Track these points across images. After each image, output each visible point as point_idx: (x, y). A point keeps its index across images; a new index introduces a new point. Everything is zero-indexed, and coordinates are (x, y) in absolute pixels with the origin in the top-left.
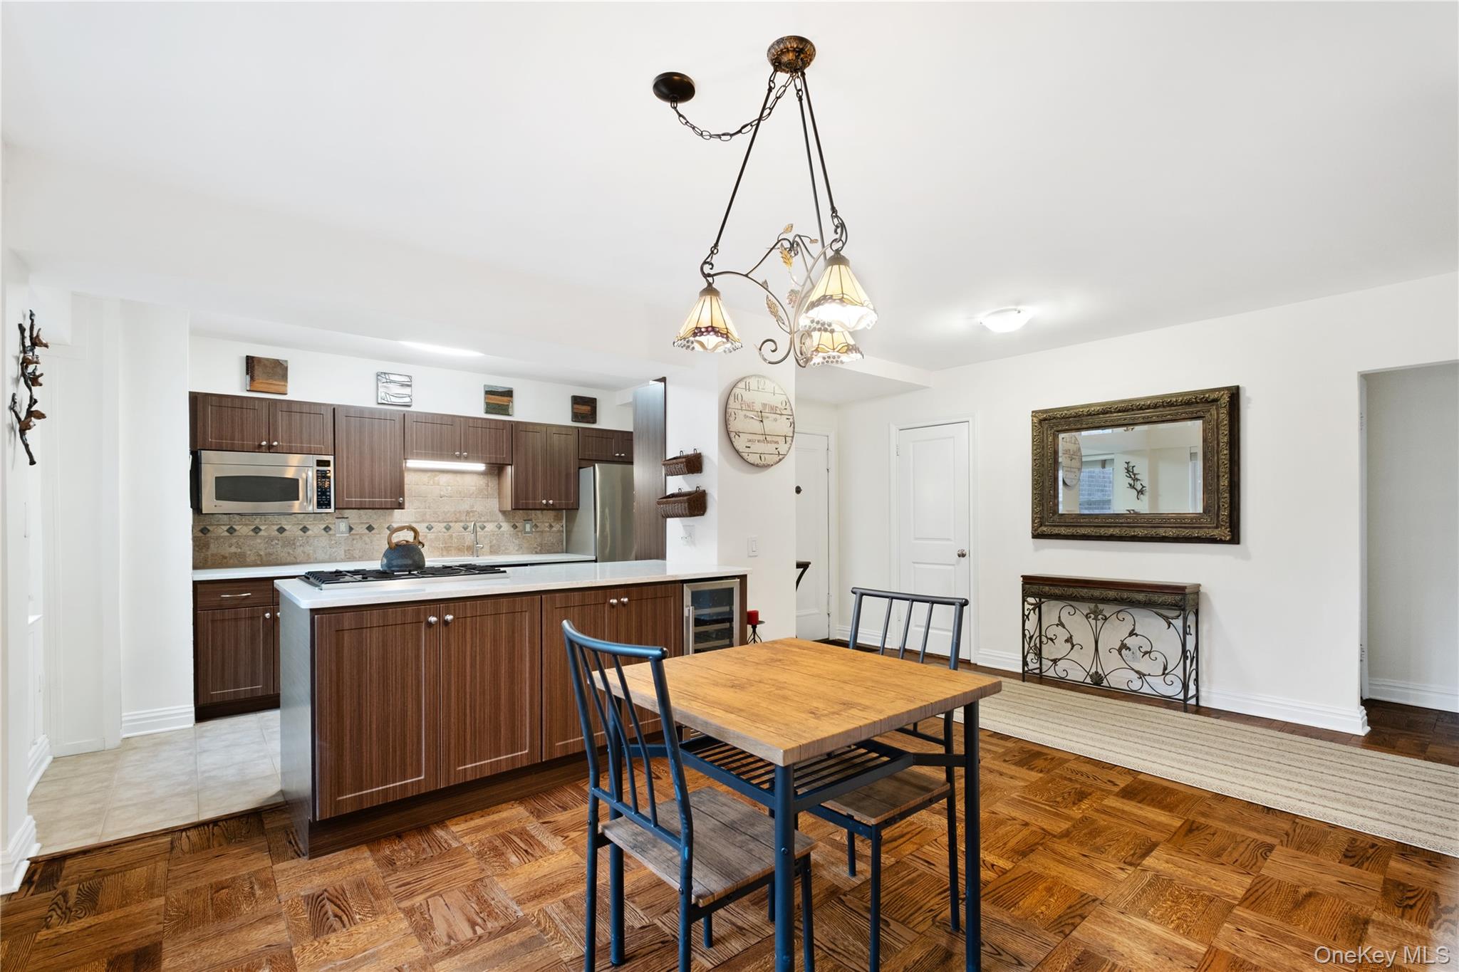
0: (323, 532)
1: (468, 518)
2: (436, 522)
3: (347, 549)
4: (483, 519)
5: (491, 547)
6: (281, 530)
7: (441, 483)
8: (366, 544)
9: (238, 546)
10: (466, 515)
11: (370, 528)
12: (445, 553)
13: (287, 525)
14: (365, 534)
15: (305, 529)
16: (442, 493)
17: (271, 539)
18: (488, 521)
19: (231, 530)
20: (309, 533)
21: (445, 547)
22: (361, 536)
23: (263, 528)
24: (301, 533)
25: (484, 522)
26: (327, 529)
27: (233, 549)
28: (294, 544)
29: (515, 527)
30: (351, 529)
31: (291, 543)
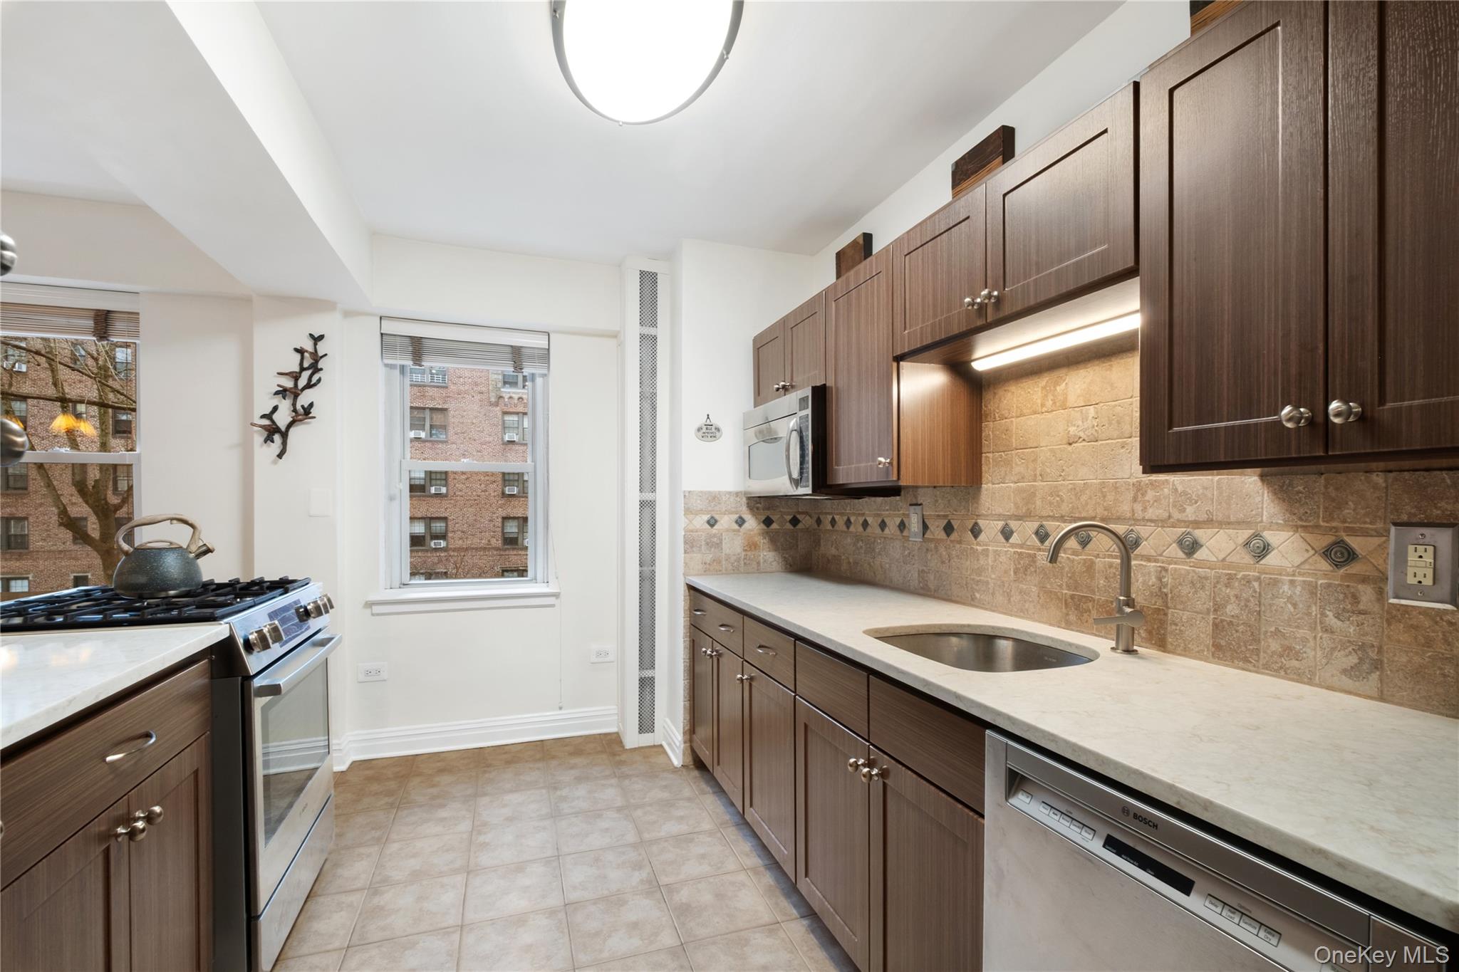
0: (897, 532)
1: (1138, 507)
2: (1053, 518)
3: (921, 569)
4: (1190, 513)
5: (1215, 625)
6: (865, 524)
7: (1072, 400)
8: (943, 562)
9: (837, 547)
10: (1135, 499)
11: (949, 529)
12: (1072, 618)
13: (869, 516)
14: (941, 540)
15: (883, 525)
16: (1072, 430)
17: (858, 538)
18: (1209, 522)
19: (833, 522)
20: (886, 531)
21: (1072, 597)
22: (938, 541)
23: (852, 519)
24: (880, 531)
25: (1197, 524)
26: (902, 526)
27: (833, 551)
28: (874, 550)
29: (1340, 554)
30: (925, 527)
31: (870, 547)
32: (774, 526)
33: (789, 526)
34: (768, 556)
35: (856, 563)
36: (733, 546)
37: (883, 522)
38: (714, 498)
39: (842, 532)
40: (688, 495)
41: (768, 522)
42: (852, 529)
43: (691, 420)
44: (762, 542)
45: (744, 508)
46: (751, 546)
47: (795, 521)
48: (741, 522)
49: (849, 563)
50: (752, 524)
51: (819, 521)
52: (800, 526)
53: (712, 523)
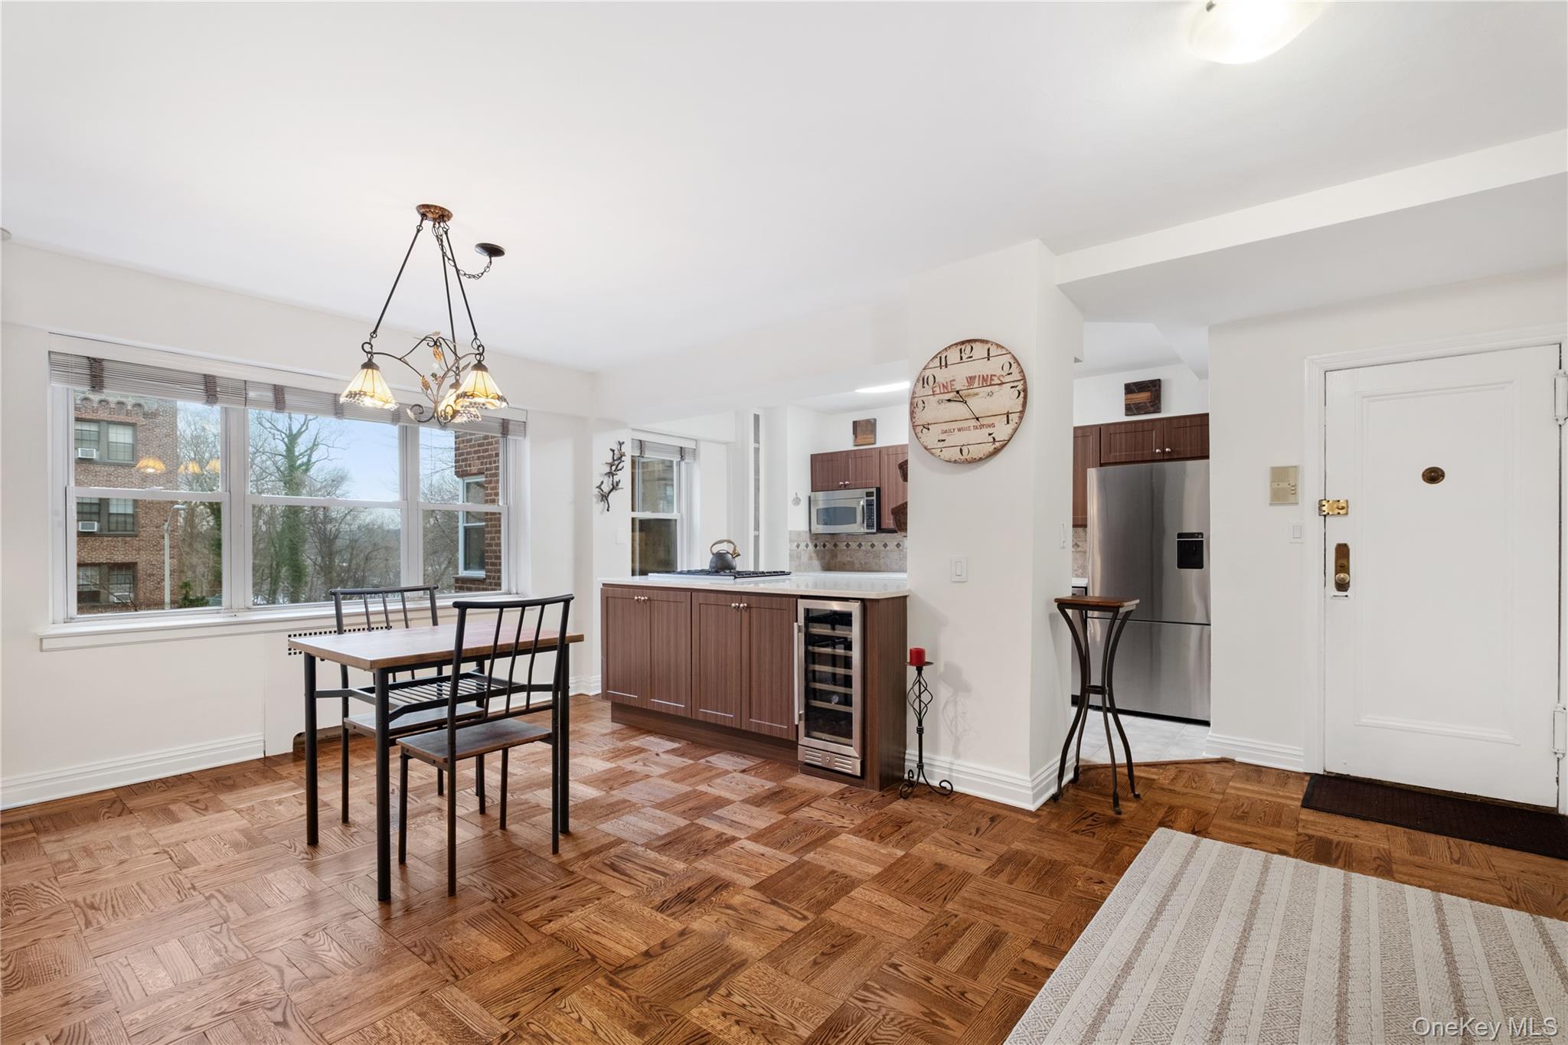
0: (896, 547)
6: (873, 546)
9: (851, 557)
15: (885, 545)
17: (867, 552)
19: (848, 545)
20: (888, 548)
23: (863, 544)
24: (883, 548)
26: (898, 545)
27: (848, 559)
31: (877, 556)
32: (818, 548)
33: (822, 548)
34: (816, 563)
35: (866, 563)
36: (805, 558)
37: (885, 544)
38: (799, 533)
39: (855, 550)
40: (791, 532)
41: (816, 546)
42: (863, 548)
43: (791, 497)
44: (814, 555)
45: (809, 540)
46: (811, 558)
47: (824, 546)
48: (807, 546)
49: (861, 564)
50: (811, 547)
51: (835, 545)
52: (826, 548)
53: (798, 546)
